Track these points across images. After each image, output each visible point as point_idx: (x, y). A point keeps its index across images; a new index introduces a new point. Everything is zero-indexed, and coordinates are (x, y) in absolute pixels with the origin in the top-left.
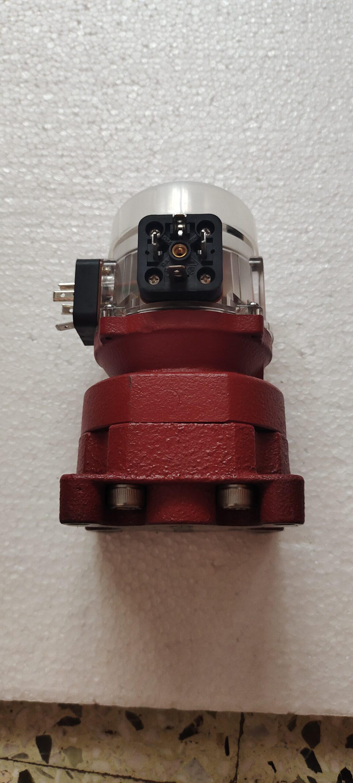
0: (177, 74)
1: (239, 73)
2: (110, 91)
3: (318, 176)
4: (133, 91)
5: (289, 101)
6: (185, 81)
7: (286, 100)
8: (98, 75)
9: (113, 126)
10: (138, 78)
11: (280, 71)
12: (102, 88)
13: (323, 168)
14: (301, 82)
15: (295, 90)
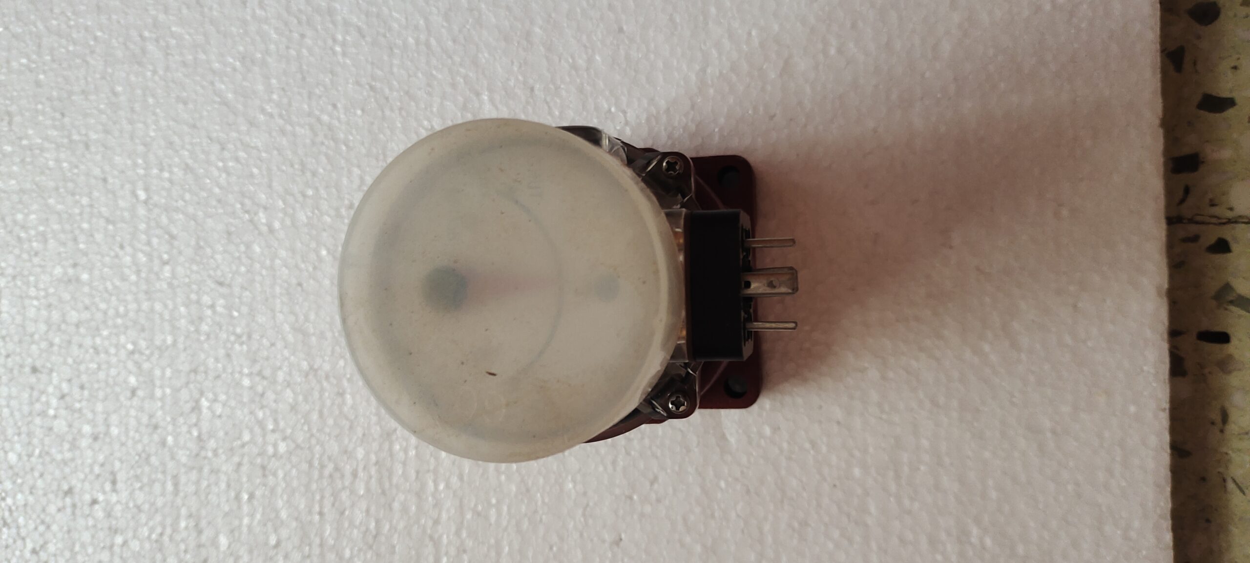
0: (181, 339)
1: (176, 243)
2: (212, 444)
3: (342, 116)
4: (209, 408)
5: (220, 164)
7: (218, 168)
8: (184, 465)
9: (271, 438)
10: (186, 402)
11: (171, 181)
14: (188, 147)
15: (203, 156)
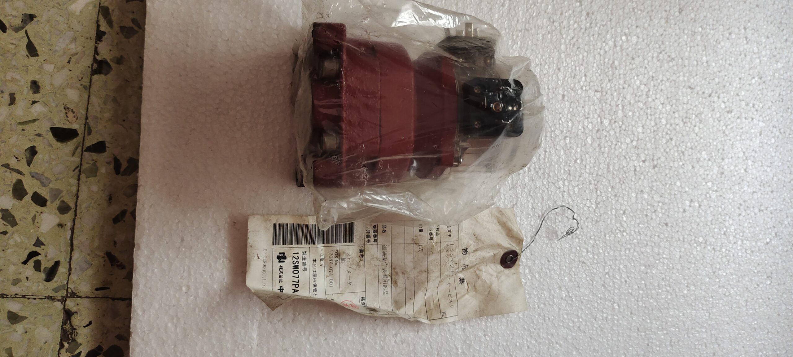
6: (598, 242)
12: (595, 180)
13: (531, 347)
